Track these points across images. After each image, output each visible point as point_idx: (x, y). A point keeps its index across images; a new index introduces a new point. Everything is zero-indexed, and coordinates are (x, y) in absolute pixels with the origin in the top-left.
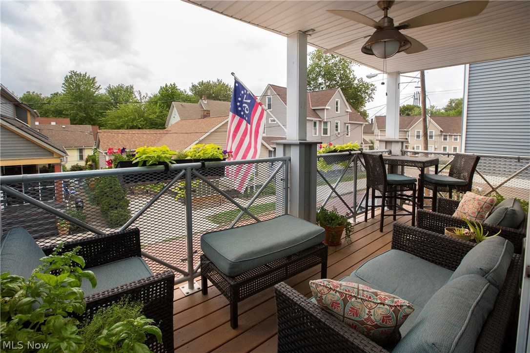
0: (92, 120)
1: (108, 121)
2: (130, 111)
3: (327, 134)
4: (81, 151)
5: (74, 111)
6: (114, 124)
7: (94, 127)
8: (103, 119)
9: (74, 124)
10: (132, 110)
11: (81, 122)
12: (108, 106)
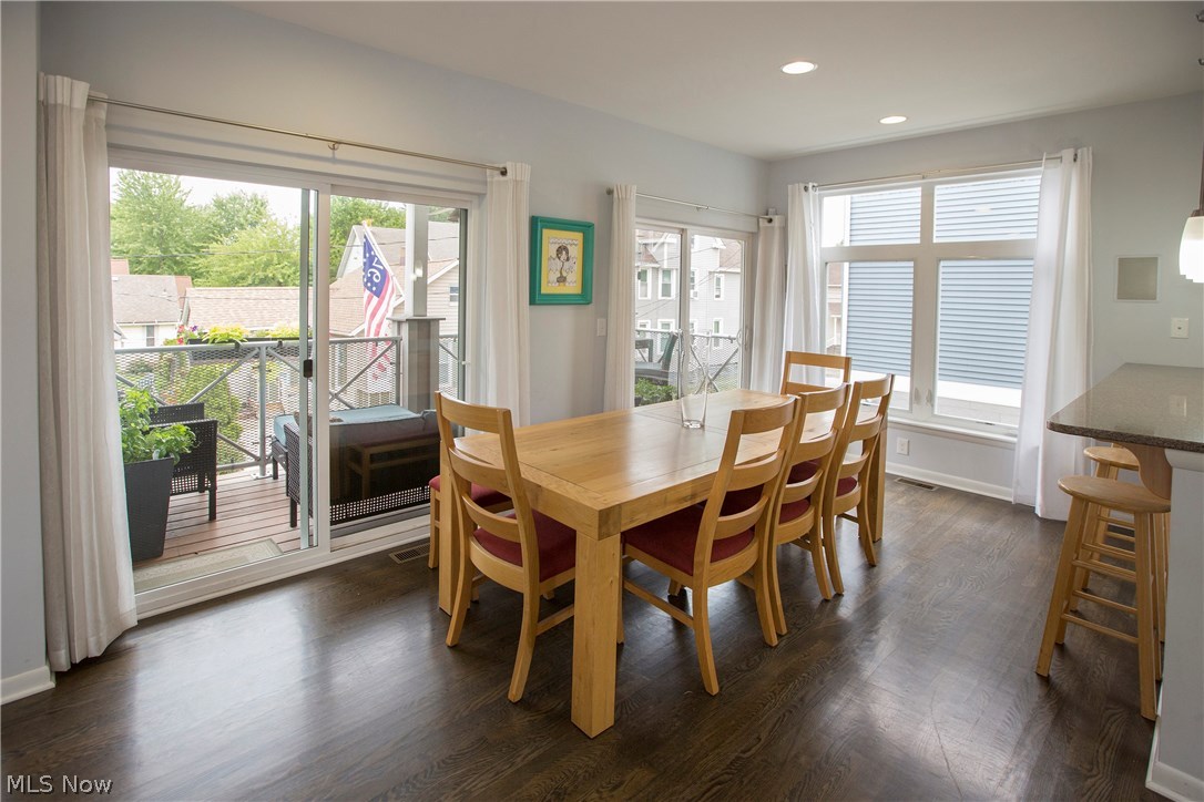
0: (177, 263)
1: (214, 265)
2: (261, 245)
3: (669, 296)
4: (150, 329)
5: (138, 245)
6: (225, 272)
7: (181, 278)
8: (201, 260)
9: (135, 273)
10: (265, 243)
11: (153, 268)
12: (213, 233)
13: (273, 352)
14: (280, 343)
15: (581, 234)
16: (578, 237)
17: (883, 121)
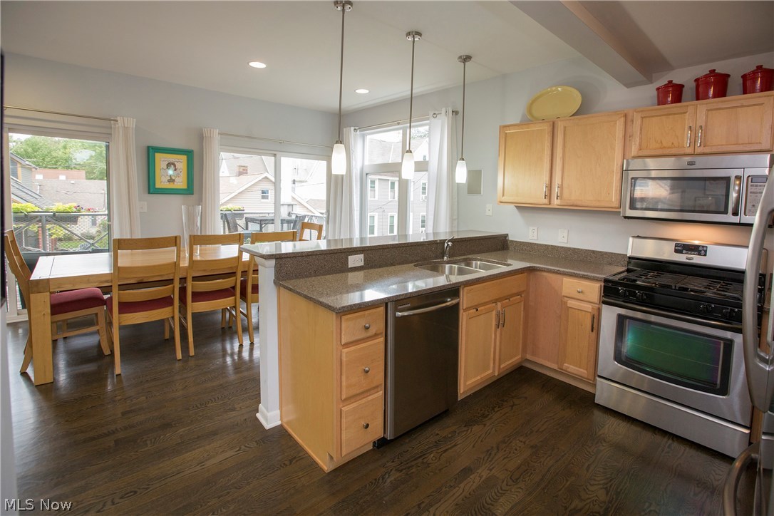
13: (50, 219)
14: (54, 215)
15: (186, 157)
16: (184, 158)
17: (358, 91)
